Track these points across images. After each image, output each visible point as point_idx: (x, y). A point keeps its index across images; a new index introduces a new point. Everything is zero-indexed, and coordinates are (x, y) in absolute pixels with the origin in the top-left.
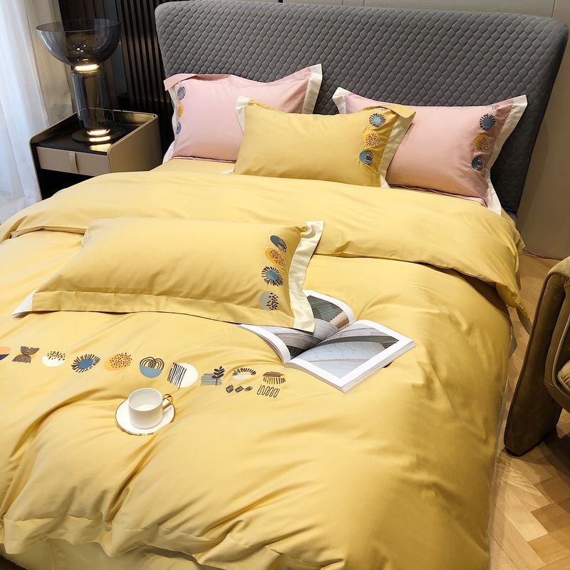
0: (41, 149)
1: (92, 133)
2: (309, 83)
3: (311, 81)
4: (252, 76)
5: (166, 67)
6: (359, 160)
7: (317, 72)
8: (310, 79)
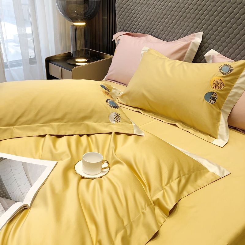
0: (51, 65)
1: (78, 60)
2: (191, 43)
3: (193, 43)
4: (160, 37)
5: (118, 27)
6: (203, 98)
7: (199, 37)
8: (193, 41)
